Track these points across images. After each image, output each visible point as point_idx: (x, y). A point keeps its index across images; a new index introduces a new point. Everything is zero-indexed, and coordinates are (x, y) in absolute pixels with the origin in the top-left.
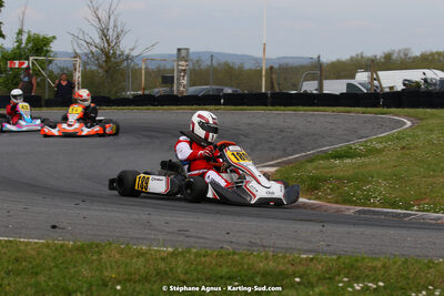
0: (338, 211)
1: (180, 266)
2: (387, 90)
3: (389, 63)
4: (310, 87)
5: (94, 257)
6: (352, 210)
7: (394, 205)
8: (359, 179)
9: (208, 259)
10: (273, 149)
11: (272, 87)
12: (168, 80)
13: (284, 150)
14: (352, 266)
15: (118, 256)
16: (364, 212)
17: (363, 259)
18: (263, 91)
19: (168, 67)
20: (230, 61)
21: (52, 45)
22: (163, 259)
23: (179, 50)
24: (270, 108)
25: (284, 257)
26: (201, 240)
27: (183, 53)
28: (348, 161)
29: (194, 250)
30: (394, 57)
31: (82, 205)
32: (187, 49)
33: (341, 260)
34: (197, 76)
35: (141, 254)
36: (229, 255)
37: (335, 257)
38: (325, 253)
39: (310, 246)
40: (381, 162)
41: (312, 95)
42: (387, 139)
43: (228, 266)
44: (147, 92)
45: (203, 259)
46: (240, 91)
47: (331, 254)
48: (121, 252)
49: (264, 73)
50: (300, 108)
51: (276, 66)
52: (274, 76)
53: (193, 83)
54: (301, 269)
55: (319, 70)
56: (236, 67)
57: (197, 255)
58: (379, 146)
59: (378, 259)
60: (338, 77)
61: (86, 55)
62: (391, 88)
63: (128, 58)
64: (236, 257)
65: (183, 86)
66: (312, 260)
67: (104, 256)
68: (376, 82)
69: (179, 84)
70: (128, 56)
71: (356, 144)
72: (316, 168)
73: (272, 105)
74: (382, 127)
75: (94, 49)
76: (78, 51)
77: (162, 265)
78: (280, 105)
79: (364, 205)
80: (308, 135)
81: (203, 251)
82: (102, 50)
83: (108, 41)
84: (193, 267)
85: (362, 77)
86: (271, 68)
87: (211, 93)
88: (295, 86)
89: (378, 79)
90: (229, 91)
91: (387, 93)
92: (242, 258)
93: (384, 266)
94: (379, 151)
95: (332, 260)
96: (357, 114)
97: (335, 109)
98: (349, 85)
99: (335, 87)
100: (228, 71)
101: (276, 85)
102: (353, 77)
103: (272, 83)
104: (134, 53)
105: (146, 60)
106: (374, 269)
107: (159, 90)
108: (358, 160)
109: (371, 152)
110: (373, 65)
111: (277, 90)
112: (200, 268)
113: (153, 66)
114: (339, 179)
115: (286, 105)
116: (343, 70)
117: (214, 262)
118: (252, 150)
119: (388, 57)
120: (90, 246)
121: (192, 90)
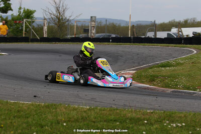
0: (163, 91)
1: (93, 115)
2: (186, 36)
3: (186, 24)
4: (150, 35)
5: (54, 110)
6: (169, 90)
7: (188, 88)
8: (173, 77)
9: (105, 112)
10: (134, 63)
11: (134, 34)
12: (86, 31)
13: (139, 63)
14: (170, 116)
15: (64, 110)
16: (175, 92)
17: (175, 113)
18: (129, 36)
19: (87, 25)
20: (115, 23)
21: (34, 14)
22: (85, 112)
23: (91, 17)
24: (132, 44)
25: (140, 111)
26: (102, 103)
27: (93, 19)
28: (168, 68)
29: (99, 108)
30: (189, 21)
31: (48, 87)
32: (95, 17)
33: (166, 113)
34: (100, 29)
35: (75, 109)
36: (114, 110)
37: (162, 112)
38: (158, 110)
39: (151, 107)
40: (183, 69)
41: (151, 38)
42: (185, 59)
43: (114, 115)
44: (76, 36)
45: (103, 112)
46: (119, 36)
47: (161, 110)
48: (66, 108)
49: (130, 28)
50: (146, 44)
51: (135, 25)
52: (134, 29)
53: (97, 32)
54: (148, 117)
55: (155, 27)
56: (117, 25)
57: (100, 110)
58: (182, 62)
59: (182, 113)
60: (164, 30)
61: (49, 19)
62: (187, 36)
63: (68, 20)
64: (118, 111)
65: (93, 33)
66: (152, 113)
67: (58, 110)
68: (180, 33)
69: (91, 33)
70: (68, 19)
71: (171, 61)
72: (153, 71)
73: (134, 43)
74: (183, 53)
75: (53, 16)
76: (46, 17)
77: (84, 114)
78: (137, 43)
79: (175, 88)
80: (149, 56)
81: (103, 108)
82: (57, 17)
83: (59, 12)
84: (98, 115)
85: (174, 31)
86: (133, 26)
87: (106, 37)
88: (144, 34)
89: (181, 32)
90: (114, 36)
91: (185, 38)
92: (121, 112)
93: (185, 116)
94: (182, 64)
95: (161, 113)
96: (172, 47)
97: (162, 45)
98: (168, 34)
99: (162, 35)
100: (113, 27)
101: (135, 34)
102: (170, 30)
103: (133, 33)
104: (71, 18)
105: (76, 21)
106: (180, 117)
107: (82, 35)
108: (172, 68)
109: (178, 64)
110: (180, 25)
111: (136, 36)
112: (101, 116)
113: (79, 24)
114: (164, 77)
115: (139, 43)
116: (165, 27)
117: (108, 113)
118: (124, 62)
119: (186, 22)
120: (52, 105)
121: (97, 35)
